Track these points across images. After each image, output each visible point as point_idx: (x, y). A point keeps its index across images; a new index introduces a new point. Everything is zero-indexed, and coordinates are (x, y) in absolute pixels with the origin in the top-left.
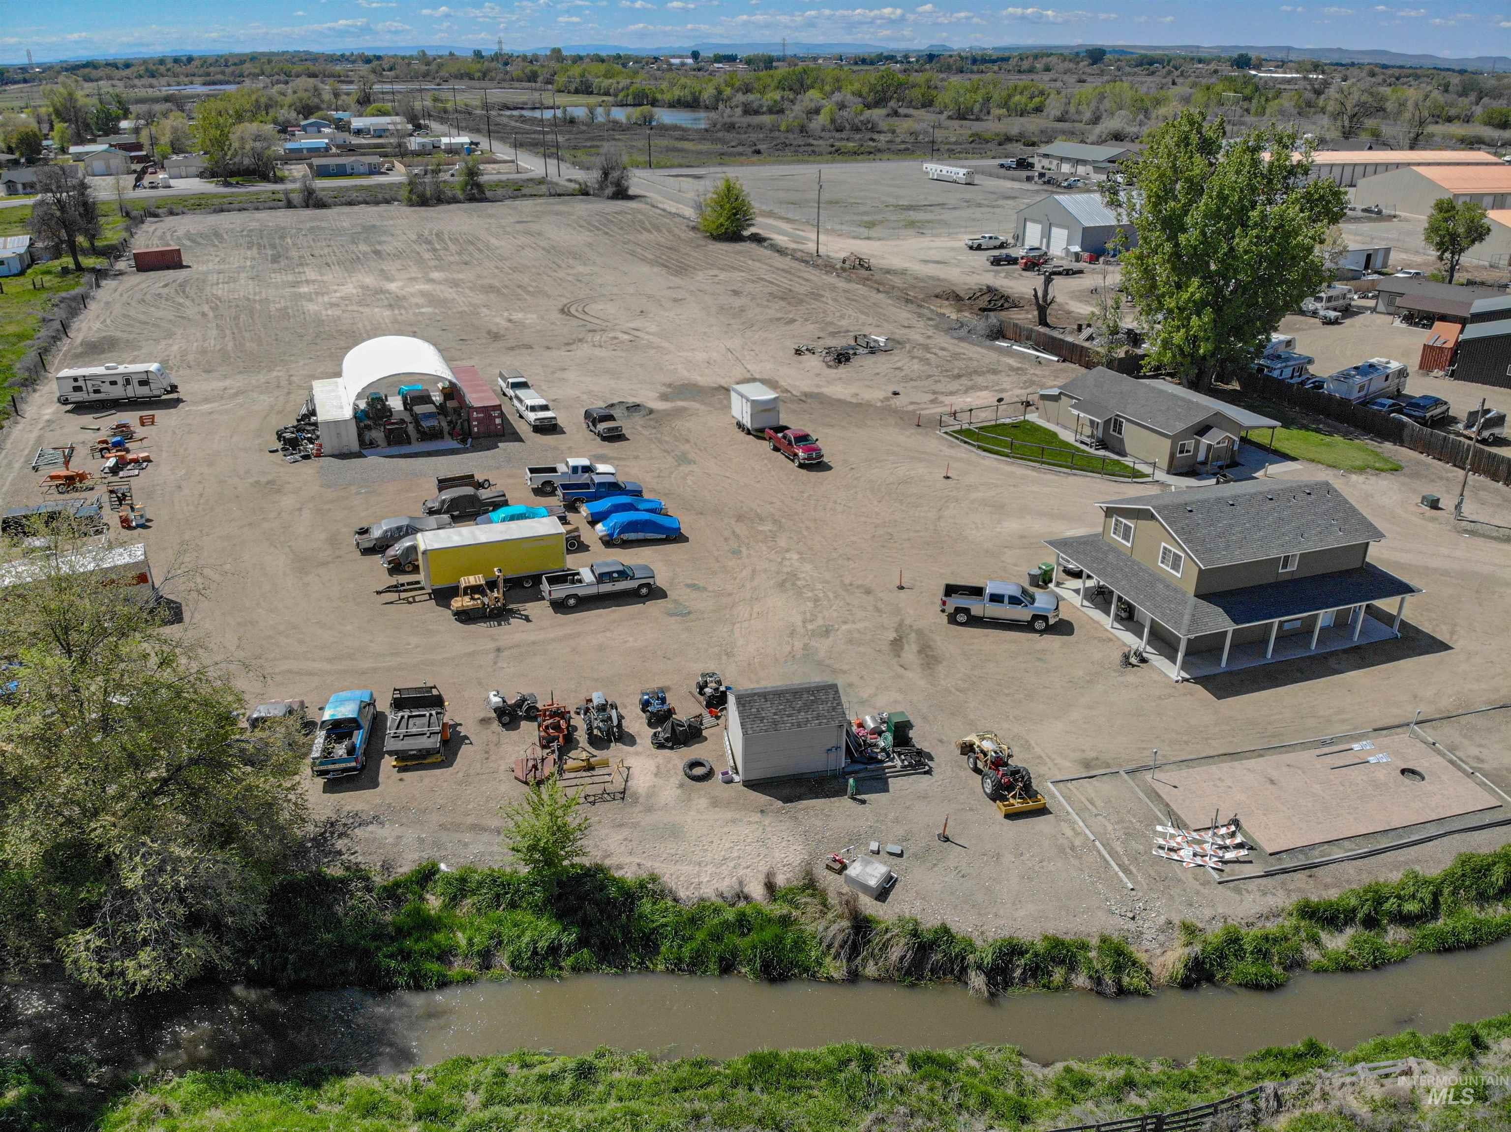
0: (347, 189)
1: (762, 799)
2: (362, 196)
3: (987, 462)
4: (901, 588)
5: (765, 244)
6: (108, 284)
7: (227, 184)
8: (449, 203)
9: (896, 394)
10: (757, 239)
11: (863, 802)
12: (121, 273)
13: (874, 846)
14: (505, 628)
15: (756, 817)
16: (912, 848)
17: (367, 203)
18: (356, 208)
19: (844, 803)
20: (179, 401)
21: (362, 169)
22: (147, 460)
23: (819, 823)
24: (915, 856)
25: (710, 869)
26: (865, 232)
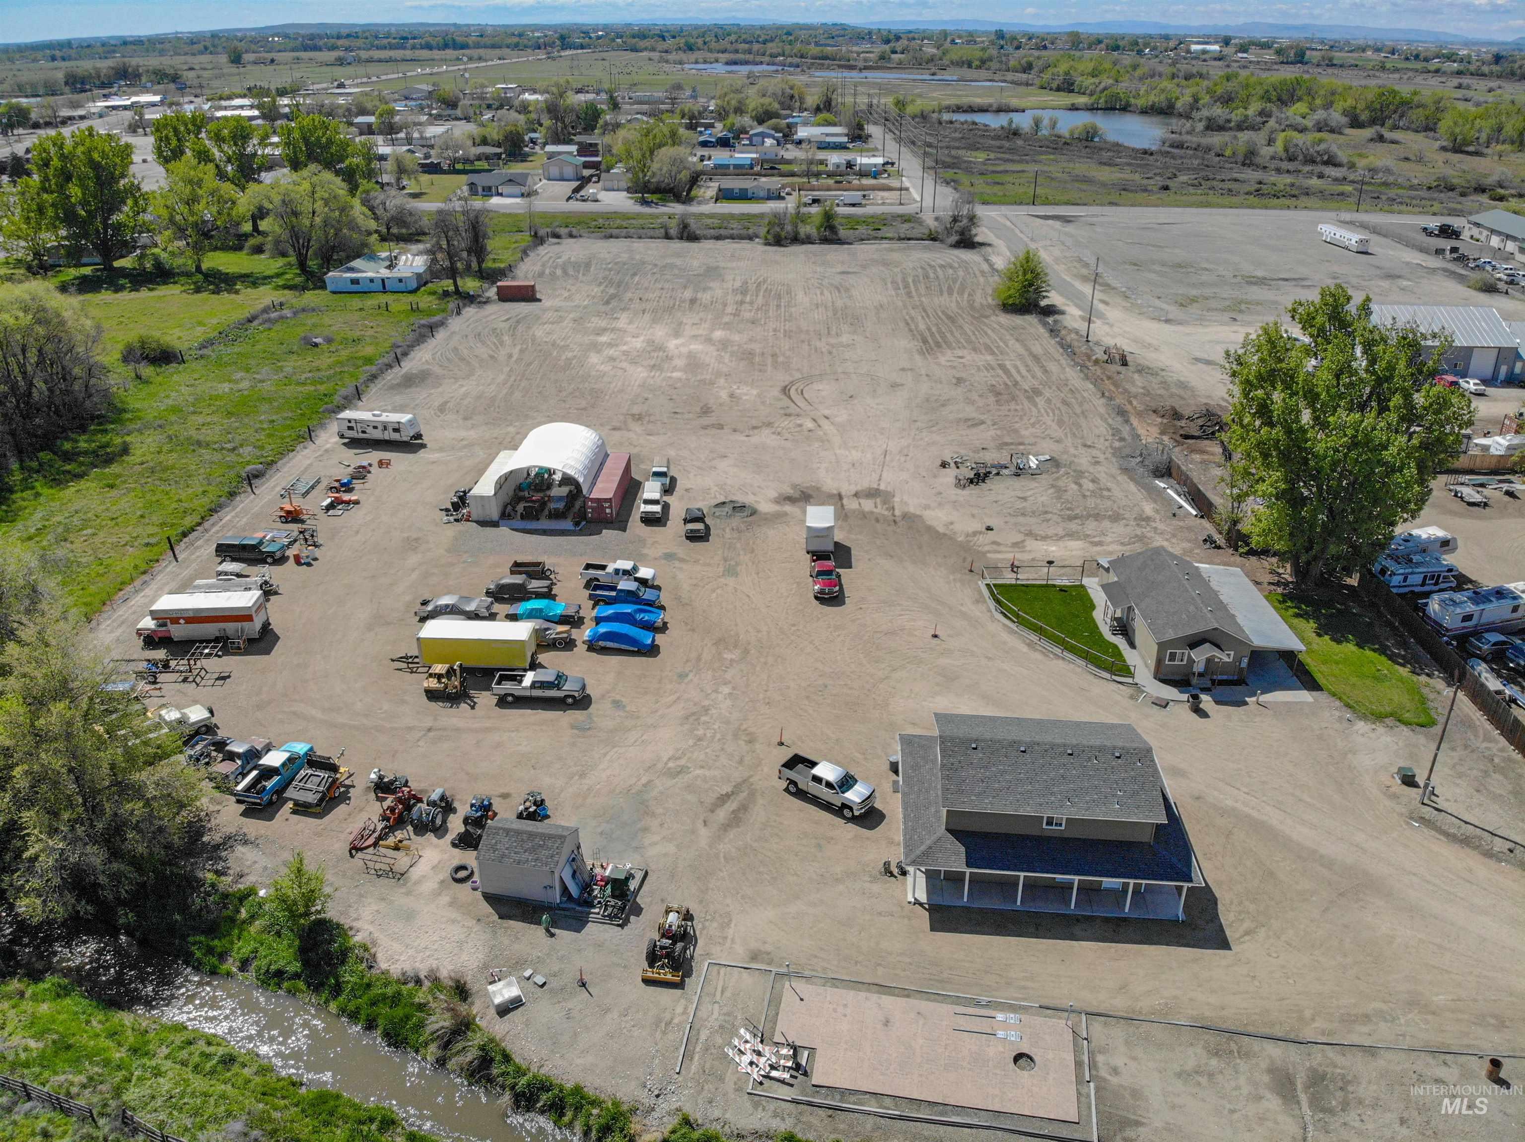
0: (732, 216)
1: (486, 908)
2: (735, 227)
3: (993, 627)
4: (781, 744)
5: (1050, 320)
6: (470, 311)
7: (644, 202)
8: (803, 242)
9: (989, 529)
10: (1050, 311)
11: (552, 935)
12: (487, 301)
13: (527, 973)
14: (454, 710)
15: (471, 923)
16: (554, 984)
17: (732, 237)
18: (720, 243)
19: (538, 932)
20: (423, 446)
21: (762, 194)
22: (357, 502)
23: (506, 942)
24: (551, 991)
25: (411, 952)
26: (1174, 311)
